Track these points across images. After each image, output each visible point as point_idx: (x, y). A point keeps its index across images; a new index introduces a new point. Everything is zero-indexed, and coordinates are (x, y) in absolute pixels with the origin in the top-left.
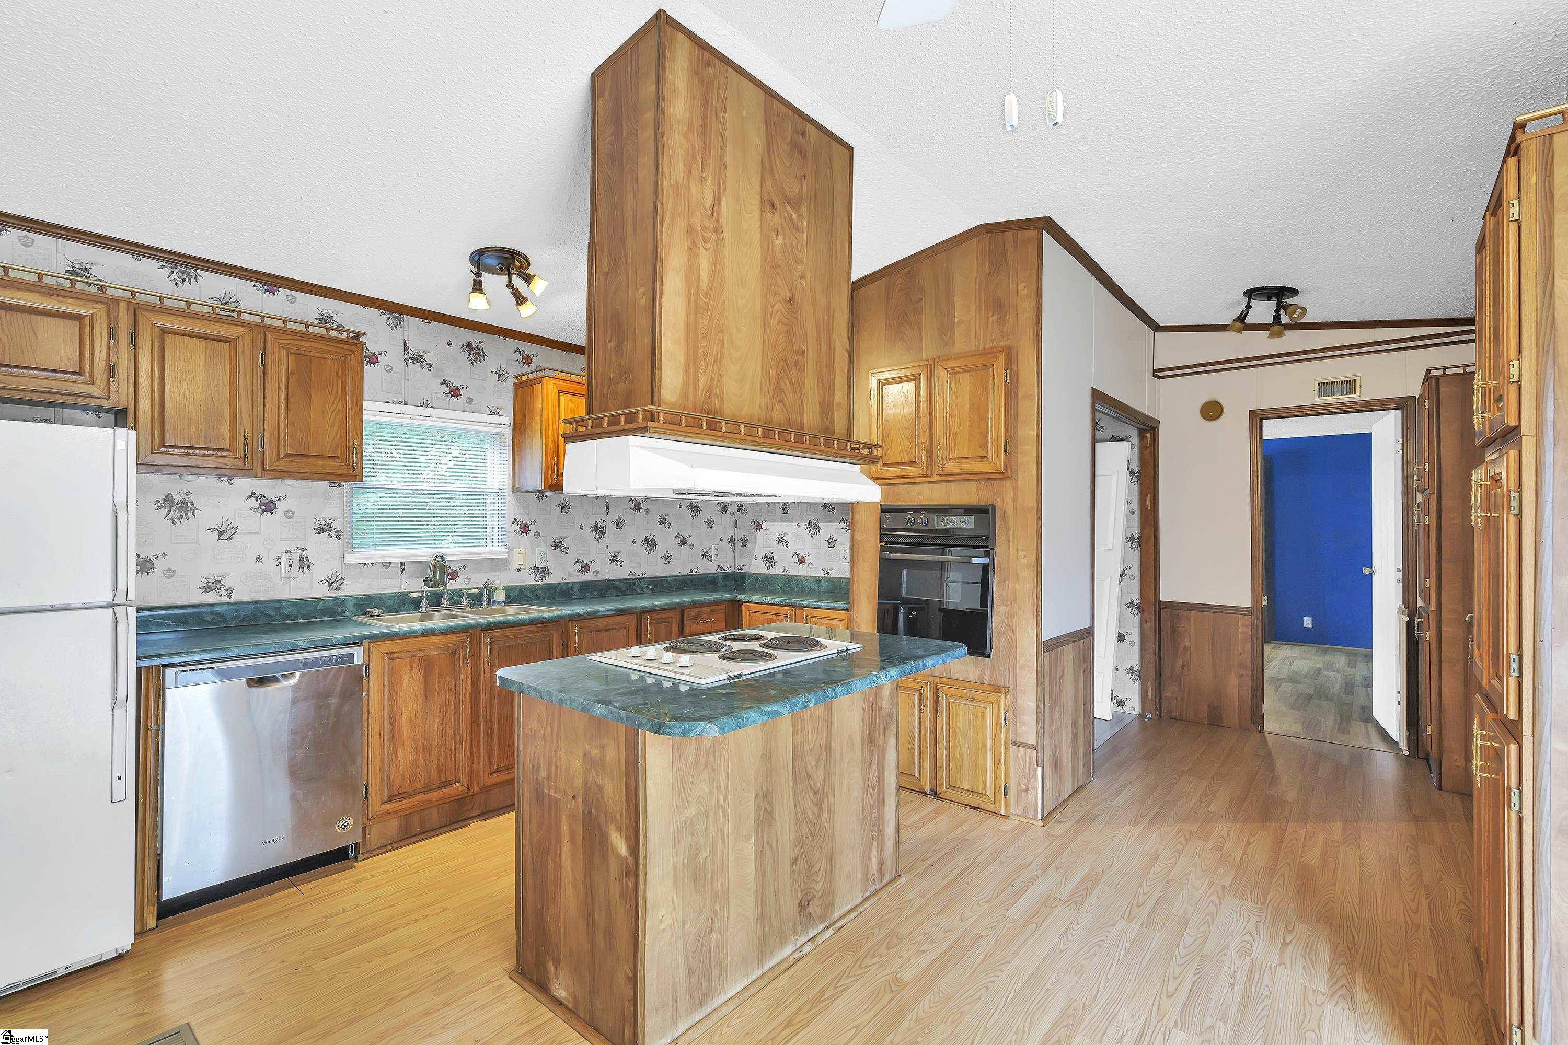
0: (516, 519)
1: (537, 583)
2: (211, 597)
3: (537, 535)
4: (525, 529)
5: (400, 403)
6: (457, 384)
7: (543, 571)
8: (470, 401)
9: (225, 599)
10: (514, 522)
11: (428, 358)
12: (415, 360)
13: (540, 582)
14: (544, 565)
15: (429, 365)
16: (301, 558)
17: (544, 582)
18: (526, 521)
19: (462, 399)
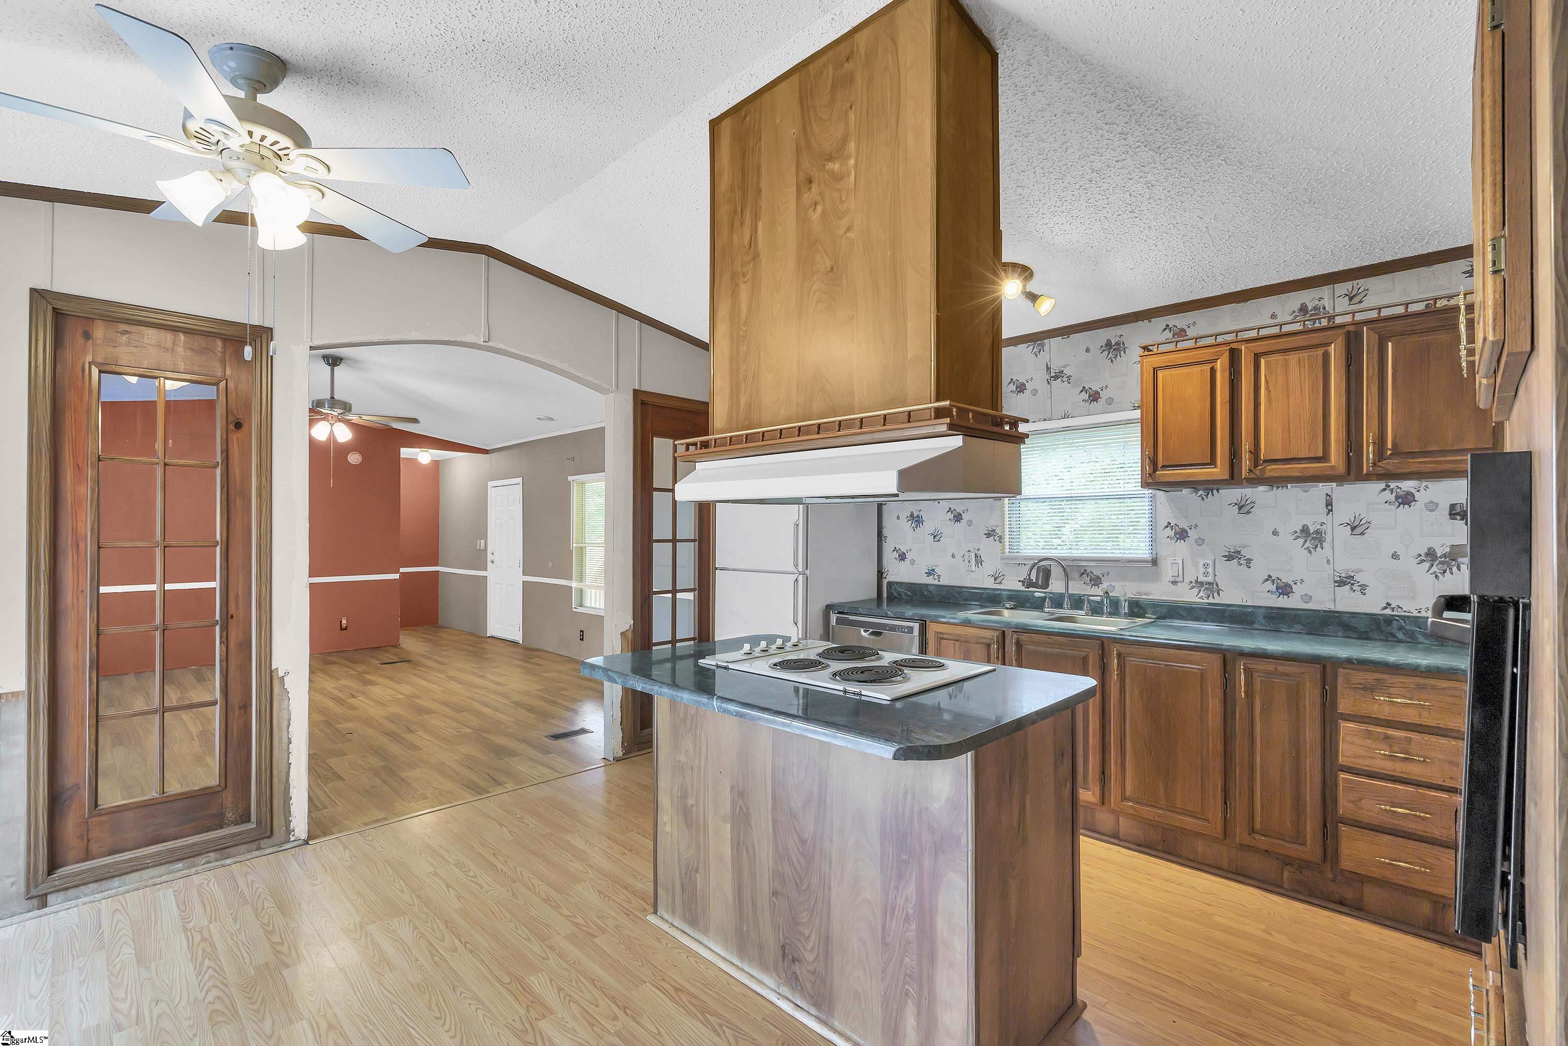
0: (1169, 523)
1: (1201, 601)
2: (930, 580)
3: (1200, 542)
4: (1182, 535)
5: (1045, 420)
6: (1096, 387)
7: (1212, 587)
8: (1110, 401)
9: (936, 582)
10: (1167, 527)
11: (1067, 371)
12: (1056, 377)
13: (1206, 601)
14: (1210, 579)
15: (1069, 377)
16: (976, 556)
17: (1211, 600)
18: (1184, 524)
19: (1102, 401)
